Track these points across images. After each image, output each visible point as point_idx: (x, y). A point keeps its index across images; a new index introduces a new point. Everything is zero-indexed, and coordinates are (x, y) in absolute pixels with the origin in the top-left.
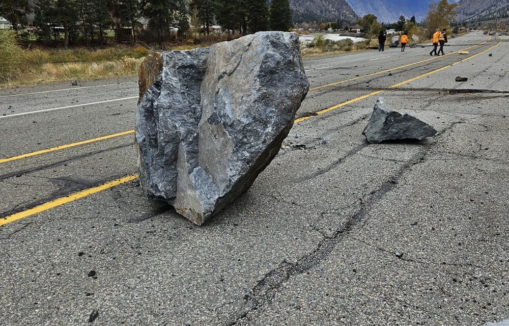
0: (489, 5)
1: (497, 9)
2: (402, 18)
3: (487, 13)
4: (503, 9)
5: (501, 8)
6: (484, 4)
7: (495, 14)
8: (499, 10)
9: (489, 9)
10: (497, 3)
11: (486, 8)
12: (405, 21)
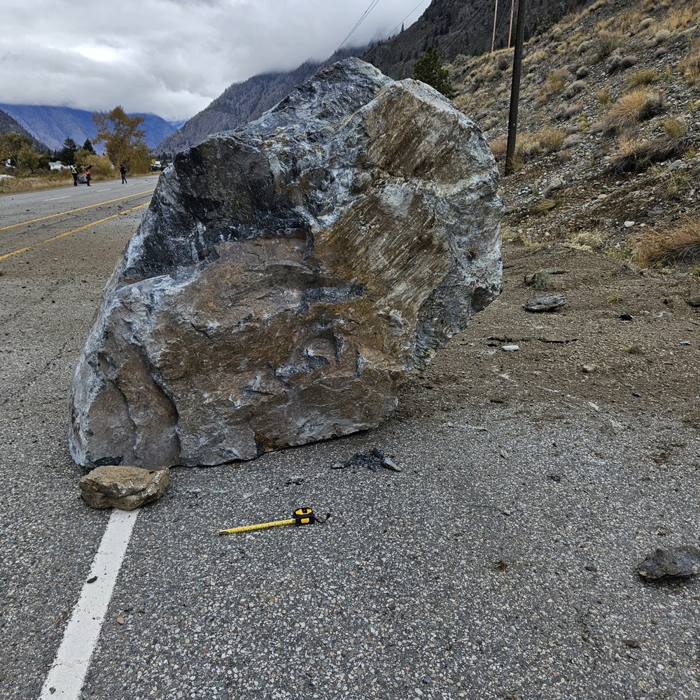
2: (70, 142)
12: (77, 147)
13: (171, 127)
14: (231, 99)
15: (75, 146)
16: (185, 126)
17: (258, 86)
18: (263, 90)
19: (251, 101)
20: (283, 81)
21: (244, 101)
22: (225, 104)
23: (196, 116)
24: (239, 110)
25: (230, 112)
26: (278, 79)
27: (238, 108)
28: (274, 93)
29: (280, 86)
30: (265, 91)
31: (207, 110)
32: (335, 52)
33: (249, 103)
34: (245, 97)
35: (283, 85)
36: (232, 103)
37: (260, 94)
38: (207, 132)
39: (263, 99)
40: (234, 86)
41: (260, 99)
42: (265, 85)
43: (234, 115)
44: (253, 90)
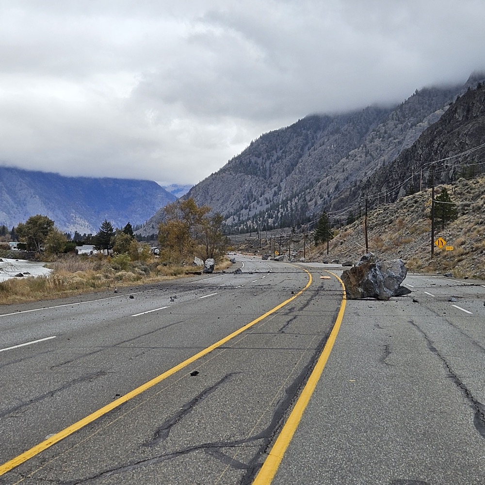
0: (237, 206)
1: (252, 214)
2: (107, 225)
3: (234, 220)
4: (261, 214)
5: (258, 212)
6: (228, 204)
7: (249, 223)
8: (255, 217)
9: (237, 212)
10: (250, 202)
11: (232, 211)
12: (114, 231)
13: (167, 194)
14: (258, 156)
15: (111, 230)
16: (189, 194)
17: (300, 138)
18: (307, 143)
19: (288, 158)
20: (337, 131)
21: (278, 158)
22: (250, 162)
23: (206, 179)
24: (270, 171)
25: (256, 174)
26: (330, 128)
27: (268, 168)
28: (323, 147)
29: (332, 138)
30: (310, 145)
31: (223, 171)
32: (417, 91)
33: (285, 161)
34: (279, 154)
35: (337, 136)
36: (260, 161)
37: (302, 149)
38: (220, 201)
39: (307, 155)
40: (265, 138)
41: (301, 156)
42: (310, 136)
43: (261, 178)
44: (292, 144)
